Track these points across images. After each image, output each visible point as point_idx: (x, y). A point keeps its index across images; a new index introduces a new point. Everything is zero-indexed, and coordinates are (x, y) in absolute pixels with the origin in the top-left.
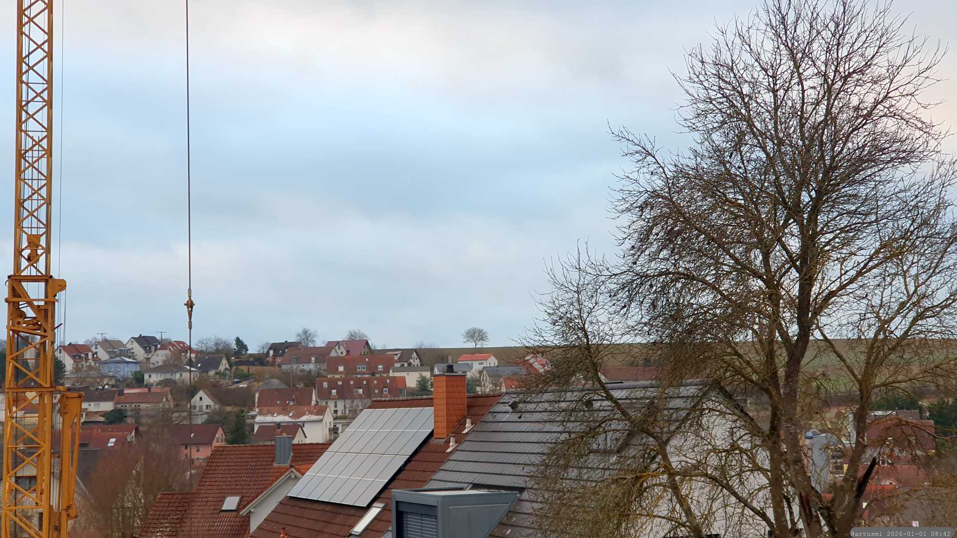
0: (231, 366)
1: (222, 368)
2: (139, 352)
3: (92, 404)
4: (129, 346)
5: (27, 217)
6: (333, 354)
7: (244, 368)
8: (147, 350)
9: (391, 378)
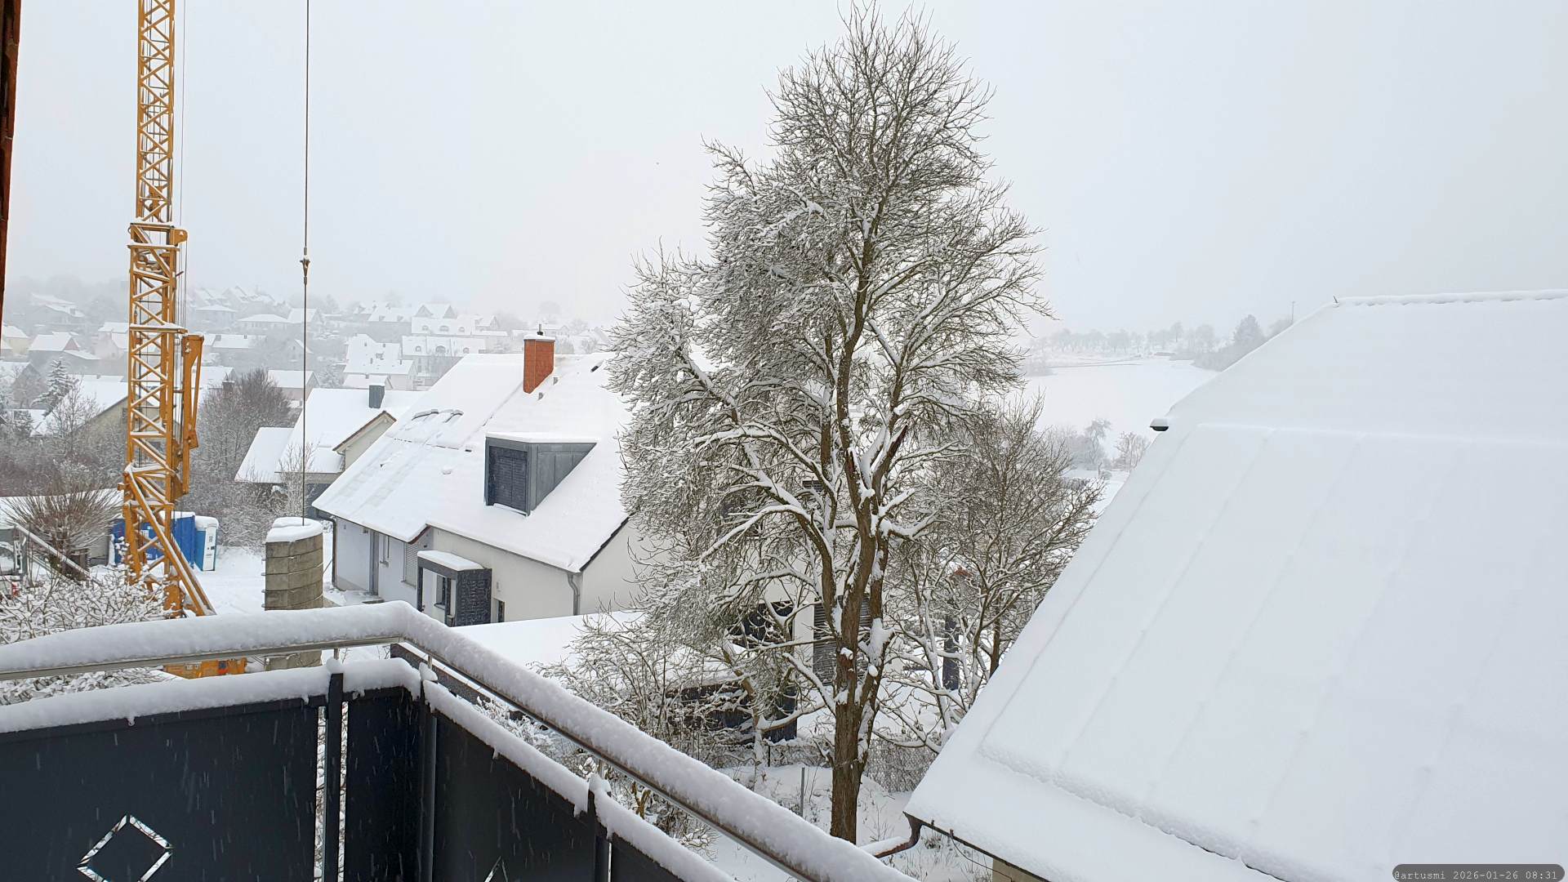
5: (149, 169)
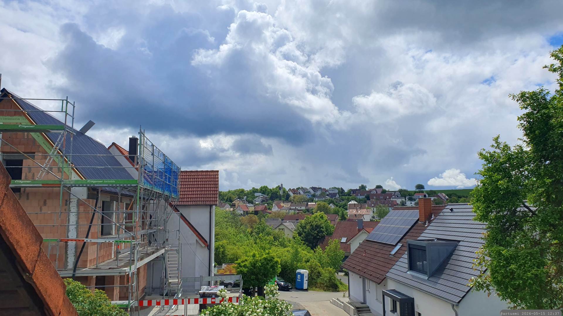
0: (339, 196)
2: (312, 192)
4: (309, 190)
6: (372, 193)
7: (344, 197)
8: (315, 191)
9: (391, 201)
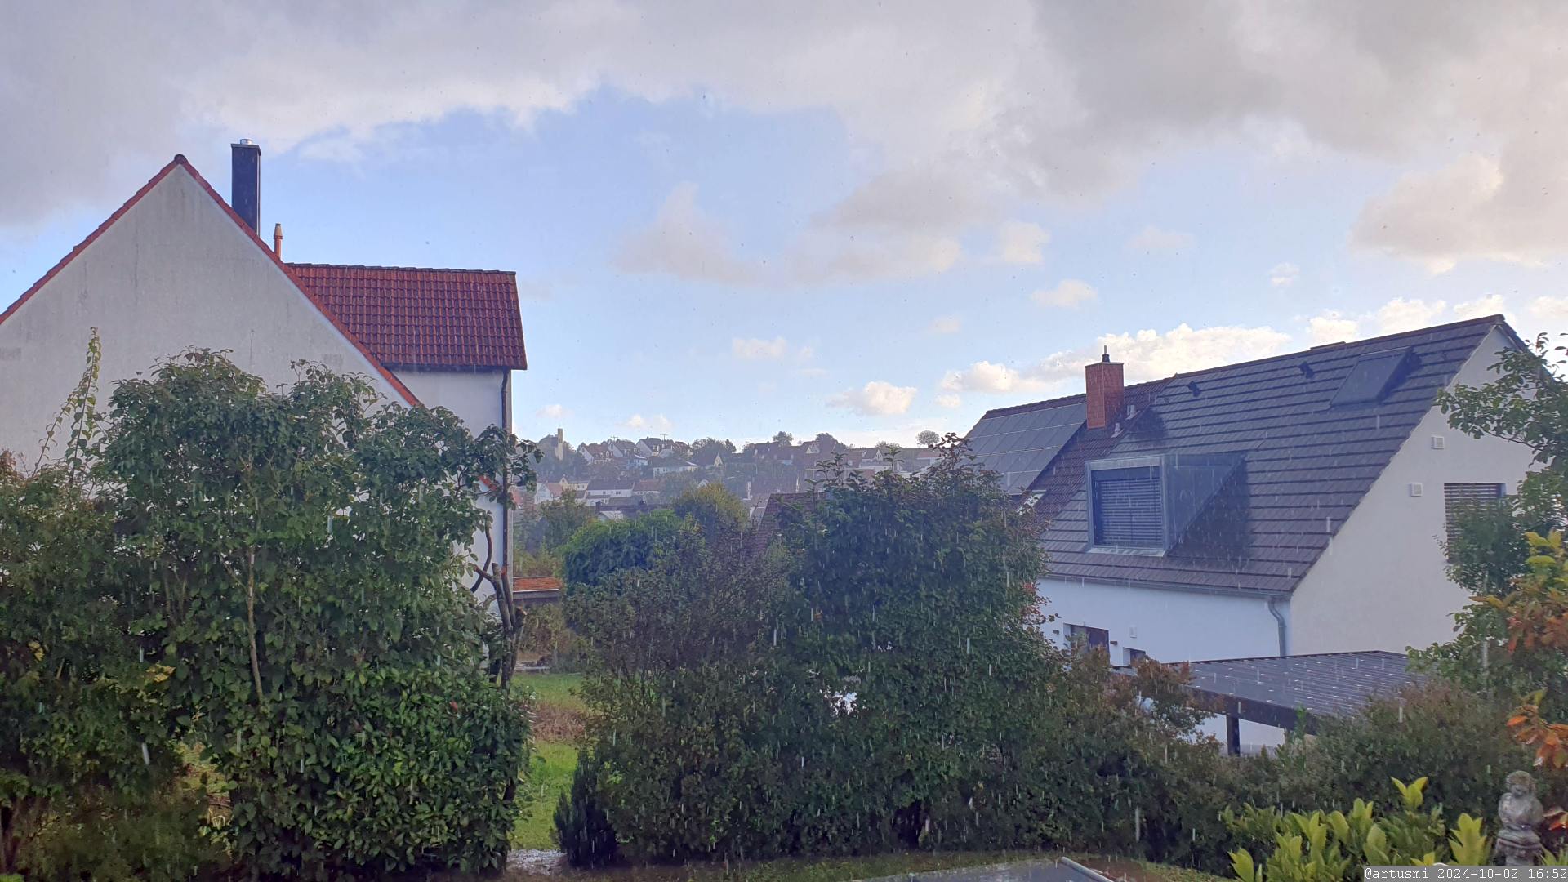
1: (716, 464)
2: (648, 451)
3: (614, 491)
6: (809, 451)
7: (735, 464)
8: (654, 450)
